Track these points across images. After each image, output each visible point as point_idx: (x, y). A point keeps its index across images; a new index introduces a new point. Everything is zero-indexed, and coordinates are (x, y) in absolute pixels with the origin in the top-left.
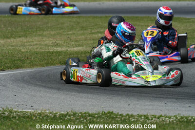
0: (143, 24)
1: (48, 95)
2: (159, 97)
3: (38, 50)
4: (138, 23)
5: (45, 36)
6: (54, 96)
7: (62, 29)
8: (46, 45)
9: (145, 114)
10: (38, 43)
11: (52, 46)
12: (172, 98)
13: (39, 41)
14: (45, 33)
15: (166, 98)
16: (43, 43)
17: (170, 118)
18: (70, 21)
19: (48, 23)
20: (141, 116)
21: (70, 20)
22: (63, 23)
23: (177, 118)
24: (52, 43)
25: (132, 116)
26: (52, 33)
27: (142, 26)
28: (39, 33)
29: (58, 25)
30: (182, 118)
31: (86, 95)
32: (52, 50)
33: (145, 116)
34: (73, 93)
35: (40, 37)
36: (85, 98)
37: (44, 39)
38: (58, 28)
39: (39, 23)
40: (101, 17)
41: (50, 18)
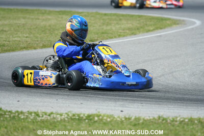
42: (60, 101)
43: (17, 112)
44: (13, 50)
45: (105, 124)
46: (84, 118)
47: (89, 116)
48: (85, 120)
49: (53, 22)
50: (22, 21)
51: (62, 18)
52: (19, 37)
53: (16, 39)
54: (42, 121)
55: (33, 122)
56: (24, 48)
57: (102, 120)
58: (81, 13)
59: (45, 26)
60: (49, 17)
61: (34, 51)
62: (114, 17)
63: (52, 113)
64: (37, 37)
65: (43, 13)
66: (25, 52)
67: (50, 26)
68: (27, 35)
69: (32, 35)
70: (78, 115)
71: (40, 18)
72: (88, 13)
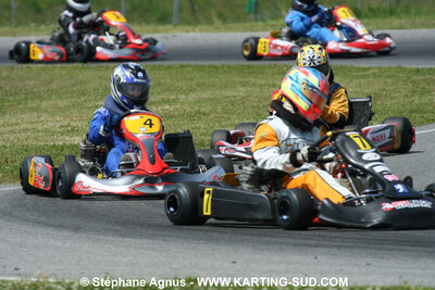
0: (263, 82)
1: (52, 242)
2: (300, 245)
3: (30, 142)
4: (253, 80)
5: (46, 111)
6: (67, 245)
7: (84, 95)
8: (46, 131)
10: (30, 126)
11: (62, 134)
12: (330, 246)
13: (33, 123)
14: (44, 104)
15: (317, 246)
16: (40, 127)
18: (100, 78)
19: (50, 82)
21: (100, 74)
22: (83, 83)
24: (62, 126)
26: (61, 104)
27: (261, 86)
28: (31, 104)
29: (74, 85)
31: (138, 241)
32: (61, 143)
34: (110, 238)
35: (35, 114)
36: (136, 248)
37: (43, 119)
38: (73, 92)
39: (32, 82)
40: (169, 67)
41: (56, 71)
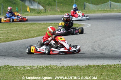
9: (24, 65)
17: (35, 67)
20: (22, 67)
23: (38, 67)
25: (18, 67)
30: (40, 67)
33: (23, 66)
42: (34, 61)
43: (16, 66)
44: (13, 41)
45: (53, 69)
46: (45, 67)
47: (47, 66)
48: (45, 68)
49: (28, 28)
50: (16, 28)
51: (32, 26)
52: (15, 35)
53: (14, 36)
54: (27, 70)
55: (23, 70)
56: (17, 39)
57: (52, 68)
58: (40, 23)
59: (25, 30)
60: (27, 26)
61: (21, 40)
62: (54, 25)
63: (31, 66)
64: (22, 35)
65: (24, 25)
66: (17, 41)
67: (27, 29)
68: (18, 34)
69: (20, 34)
70: (42, 66)
71: (23, 26)
72: (43, 23)
